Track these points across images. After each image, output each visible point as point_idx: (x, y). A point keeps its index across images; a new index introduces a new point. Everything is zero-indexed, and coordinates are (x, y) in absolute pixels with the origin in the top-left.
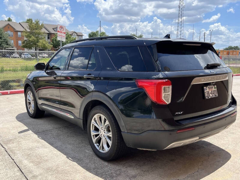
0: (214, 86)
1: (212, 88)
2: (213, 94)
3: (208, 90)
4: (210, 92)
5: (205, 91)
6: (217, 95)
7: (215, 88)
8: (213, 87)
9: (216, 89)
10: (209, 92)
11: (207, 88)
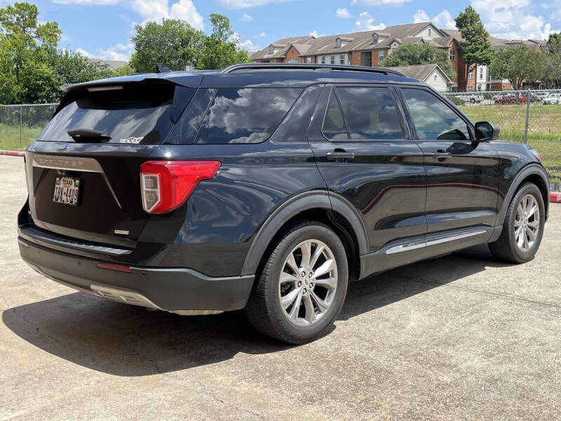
0: (75, 181)
1: (70, 183)
2: (68, 198)
3: (62, 185)
4: (65, 190)
5: (57, 186)
6: (75, 201)
7: (75, 185)
8: (73, 183)
9: (77, 188)
10: (63, 189)
11: (62, 181)
